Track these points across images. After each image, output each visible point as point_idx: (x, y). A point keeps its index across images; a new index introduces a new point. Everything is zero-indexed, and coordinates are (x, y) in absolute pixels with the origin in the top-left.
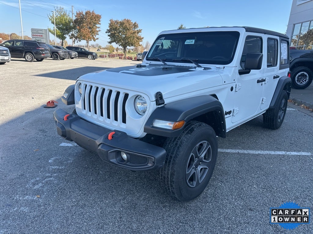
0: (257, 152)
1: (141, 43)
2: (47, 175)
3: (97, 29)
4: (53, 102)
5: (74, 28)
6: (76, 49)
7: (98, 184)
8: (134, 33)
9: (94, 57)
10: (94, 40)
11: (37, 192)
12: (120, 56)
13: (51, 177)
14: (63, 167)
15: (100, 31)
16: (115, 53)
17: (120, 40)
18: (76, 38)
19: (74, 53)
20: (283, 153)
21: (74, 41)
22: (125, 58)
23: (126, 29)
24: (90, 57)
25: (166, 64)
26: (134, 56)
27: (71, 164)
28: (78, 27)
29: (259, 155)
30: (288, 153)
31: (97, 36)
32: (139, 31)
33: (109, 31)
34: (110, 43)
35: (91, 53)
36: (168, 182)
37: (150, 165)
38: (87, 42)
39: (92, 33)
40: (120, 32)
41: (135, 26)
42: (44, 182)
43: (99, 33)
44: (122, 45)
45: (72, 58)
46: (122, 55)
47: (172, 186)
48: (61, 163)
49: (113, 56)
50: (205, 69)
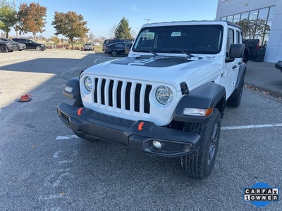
0: (234, 128)
1: (87, 34)
2: (60, 171)
3: (44, 21)
4: (26, 96)
5: (19, 20)
6: (22, 40)
7: (115, 173)
8: (80, 25)
9: (43, 49)
10: (41, 32)
11: (59, 190)
12: (67, 47)
13: (65, 172)
14: (72, 161)
15: (46, 23)
16: (60, 43)
17: (67, 32)
18: (22, 30)
19: (22, 45)
20: (253, 126)
21: (20, 33)
22: (72, 49)
23: (71, 21)
24: (38, 48)
25: (157, 55)
26: (80, 46)
27: (78, 156)
28: (23, 19)
29: (235, 130)
30: (256, 126)
31: (44, 28)
32: (85, 23)
33: (54, 23)
34: (57, 34)
35: (39, 45)
36: (195, 163)
37: (188, 151)
38: (34, 34)
39: (38, 25)
40: (66, 24)
41: (81, 18)
42: (60, 178)
43: (45, 25)
44: (68, 36)
45: (21, 50)
46: (68, 45)
47: (199, 167)
48: (67, 157)
49: (59, 47)
50: (200, 58)
